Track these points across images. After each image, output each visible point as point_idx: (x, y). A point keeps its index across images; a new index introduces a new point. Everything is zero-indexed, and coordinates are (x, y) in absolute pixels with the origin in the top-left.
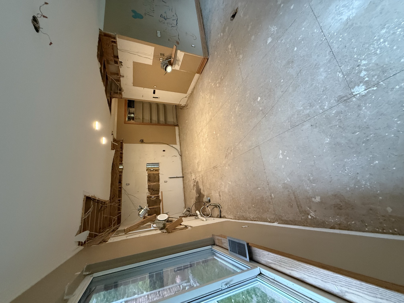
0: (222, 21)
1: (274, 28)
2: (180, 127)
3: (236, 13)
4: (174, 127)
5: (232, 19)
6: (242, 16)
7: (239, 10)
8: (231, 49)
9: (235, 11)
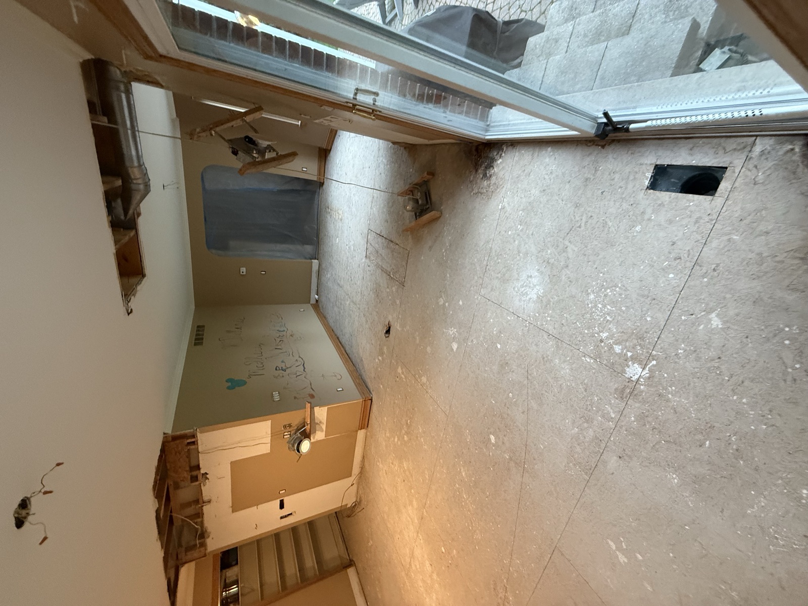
0: (373, 342)
1: (452, 331)
2: (359, 565)
3: (390, 328)
4: (343, 572)
5: (387, 335)
6: (400, 329)
7: (392, 324)
8: (403, 373)
9: (388, 326)
